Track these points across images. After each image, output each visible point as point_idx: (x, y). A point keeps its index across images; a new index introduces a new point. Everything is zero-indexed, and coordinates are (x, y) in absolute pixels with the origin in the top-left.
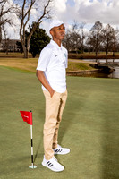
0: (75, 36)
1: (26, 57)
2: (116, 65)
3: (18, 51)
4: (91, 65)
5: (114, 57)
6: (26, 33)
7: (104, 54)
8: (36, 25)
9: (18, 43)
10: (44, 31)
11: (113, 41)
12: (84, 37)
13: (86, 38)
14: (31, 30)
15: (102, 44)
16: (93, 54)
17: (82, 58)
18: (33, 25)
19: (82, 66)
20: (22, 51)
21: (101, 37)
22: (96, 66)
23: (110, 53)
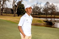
0: (37, 8)
1: (15, 16)
2: (55, 21)
3: (11, 13)
4: (44, 21)
5: (54, 18)
6: (15, 5)
7: (50, 16)
8: (20, 2)
9: (12, 10)
10: (23, 5)
11: (54, 10)
12: (41, 8)
13: (42, 9)
14: (18, 4)
15: (49, 11)
16: (45, 16)
17: (40, 17)
18: (19, 2)
19: (40, 21)
20: (13, 13)
21: (49, 8)
22: (46, 21)
23: (53, 16)
